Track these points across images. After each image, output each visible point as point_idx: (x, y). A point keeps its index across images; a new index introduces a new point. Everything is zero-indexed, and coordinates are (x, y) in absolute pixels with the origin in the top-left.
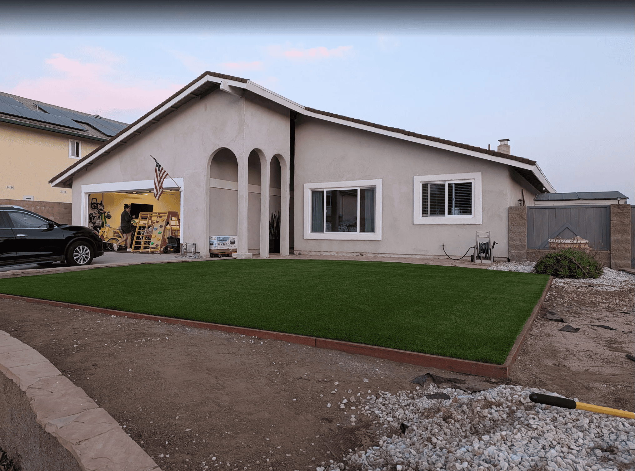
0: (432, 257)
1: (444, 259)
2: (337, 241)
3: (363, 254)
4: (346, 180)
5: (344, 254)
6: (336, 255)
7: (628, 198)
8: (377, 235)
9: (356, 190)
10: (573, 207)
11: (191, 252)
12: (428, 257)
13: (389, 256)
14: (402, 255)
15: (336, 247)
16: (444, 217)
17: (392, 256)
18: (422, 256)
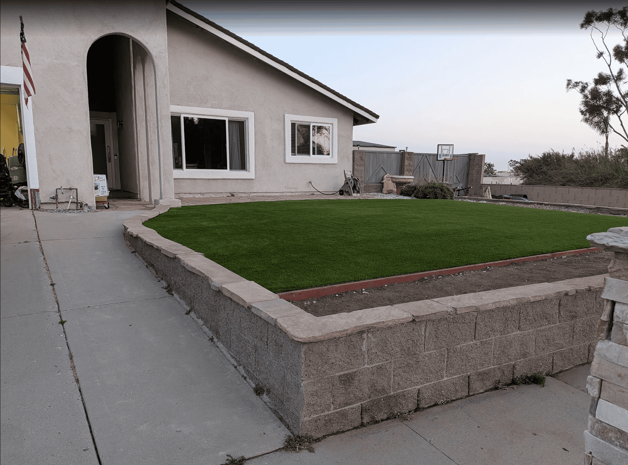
0: (300, 193)
1: (309, 195)
2: (203, 180)
3: (234, 194)
4: (211, 107)
5: (211, 195)
6: (202, 197)
7: (396, 147)
8: (249, 174)
9: (225, 121)
10: (385, 152)
11: (68, 202)
12: (297, 194)
13: (262, 194)
14: (274, 193)
15: (201, 188)
16: (309, 157)
17: (265, 194)
18: (292, 193)
